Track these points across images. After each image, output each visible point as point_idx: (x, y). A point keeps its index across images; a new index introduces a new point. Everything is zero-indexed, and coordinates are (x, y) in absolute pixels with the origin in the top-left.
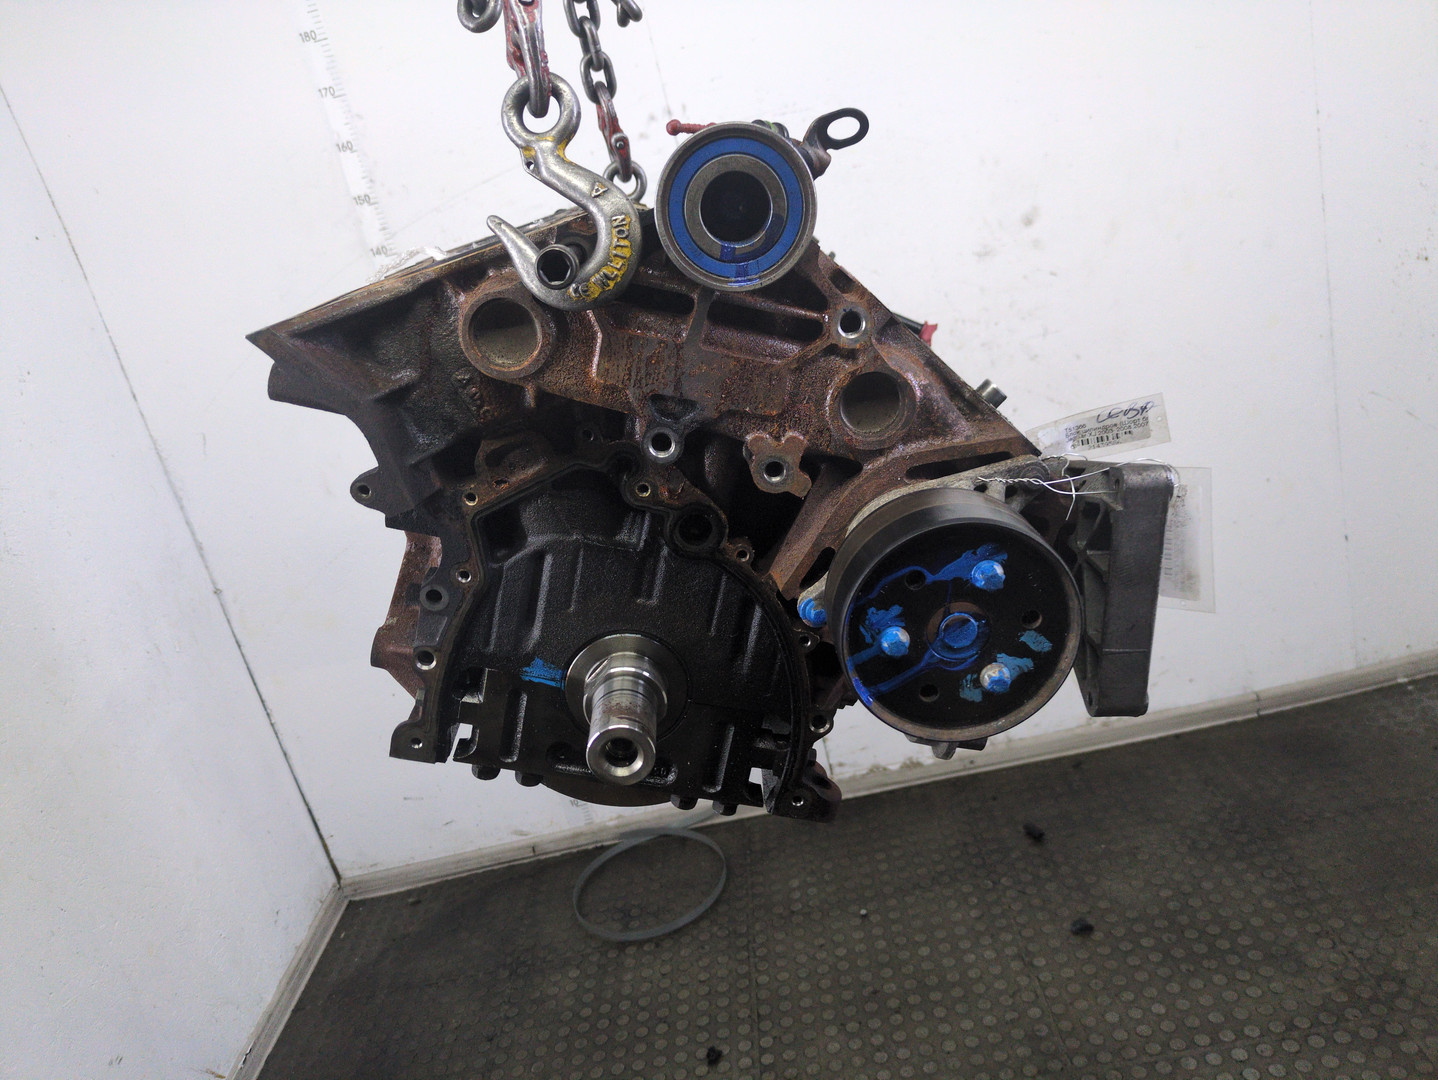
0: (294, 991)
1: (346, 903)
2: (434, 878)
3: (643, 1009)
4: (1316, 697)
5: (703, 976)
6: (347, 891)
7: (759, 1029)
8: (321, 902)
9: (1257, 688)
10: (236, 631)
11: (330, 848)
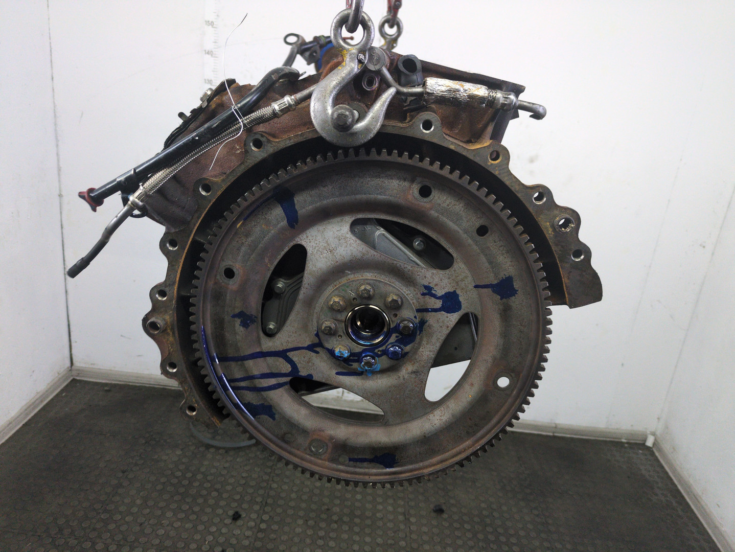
0: (27, 415)
1: (72, 378)
2: (123, 381)
3: (209, 481)
4: (582, 435)
5: (244, 475)
6: (74, 373)
7: (264, 510)
8: (58, 373)
9: (557, 422)
10: (63, 219)
11: (73, 347)
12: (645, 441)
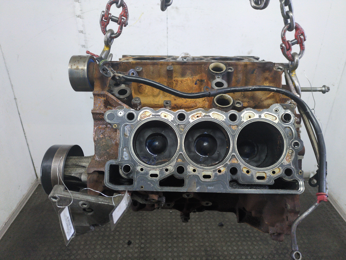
1: (38, 184)
6: (39, 181)
8: (32, 184)
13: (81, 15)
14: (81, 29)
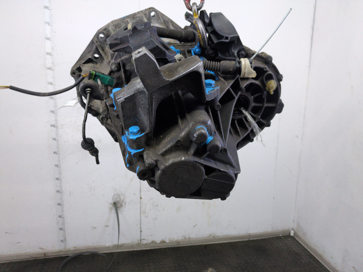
12: (290, 233)
13: (52, 68)
14: (51, 80)
